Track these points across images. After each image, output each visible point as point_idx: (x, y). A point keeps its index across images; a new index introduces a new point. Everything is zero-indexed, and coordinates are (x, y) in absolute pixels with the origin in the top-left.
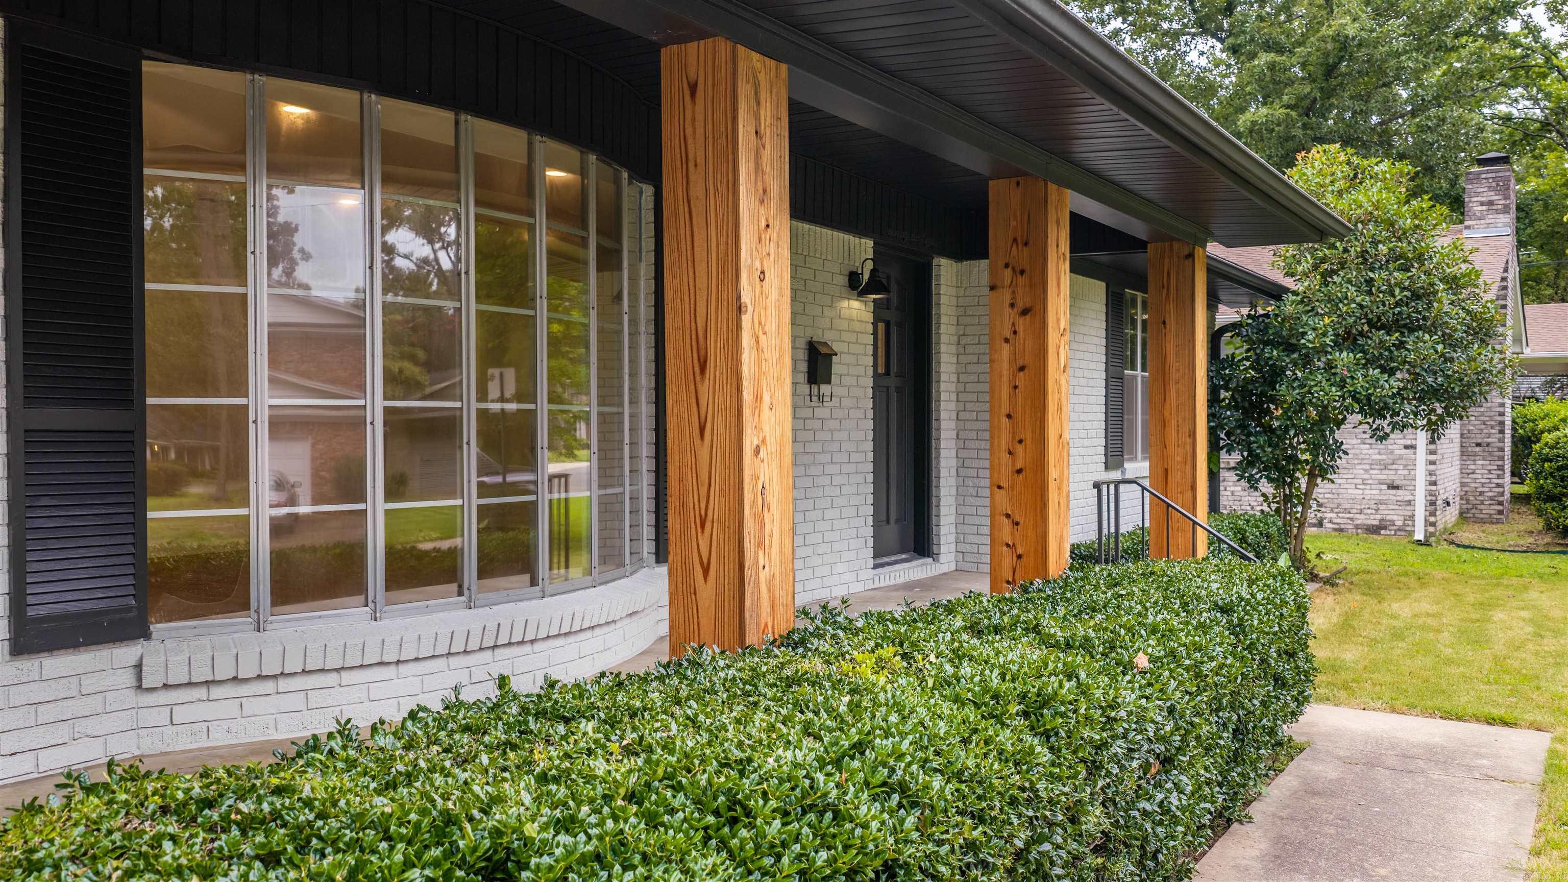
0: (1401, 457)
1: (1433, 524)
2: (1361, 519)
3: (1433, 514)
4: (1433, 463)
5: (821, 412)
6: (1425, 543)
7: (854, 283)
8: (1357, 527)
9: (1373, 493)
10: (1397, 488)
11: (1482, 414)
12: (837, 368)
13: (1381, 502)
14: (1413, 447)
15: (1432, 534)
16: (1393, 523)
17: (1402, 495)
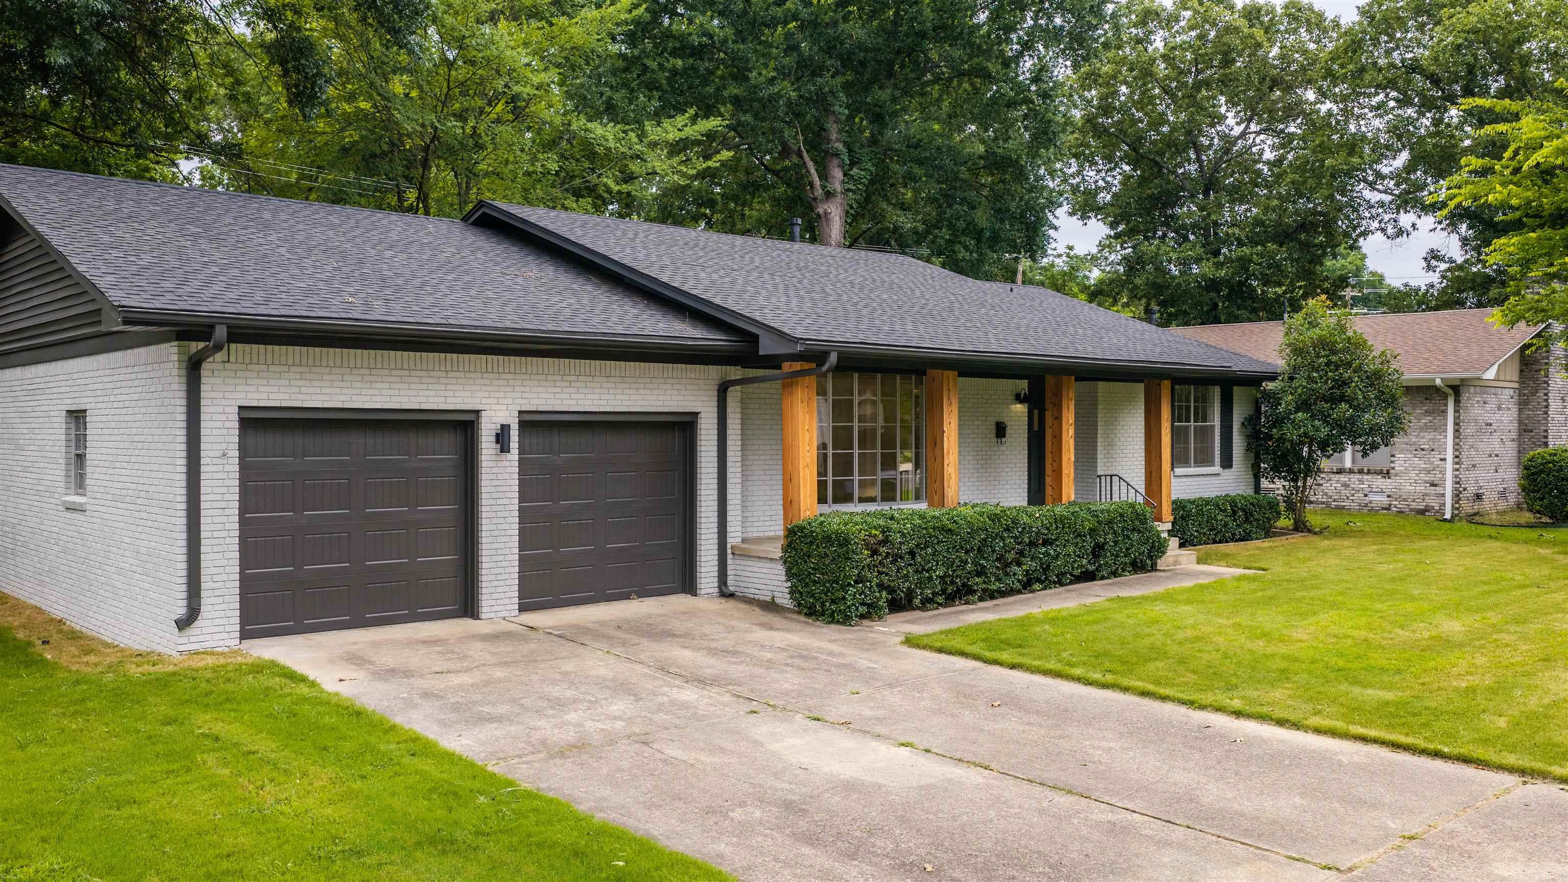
0: (1438, 466)
1: (1457, 509)
2: (1414, 505)
3: (1457, 502)
4: (1457, 470)
5: (1002, 448)
6: (1451, 521)
7: (1019, 399)
8: (1411, 510)
9: (1421, 488)
10: (1436, 485)
11: (1533, 437)
12: (1008, 431)
13: (1425, 495)
14: (1444, 460)
15: (1457, 515)
16: (1433, 508)
17: (1439, 490)
